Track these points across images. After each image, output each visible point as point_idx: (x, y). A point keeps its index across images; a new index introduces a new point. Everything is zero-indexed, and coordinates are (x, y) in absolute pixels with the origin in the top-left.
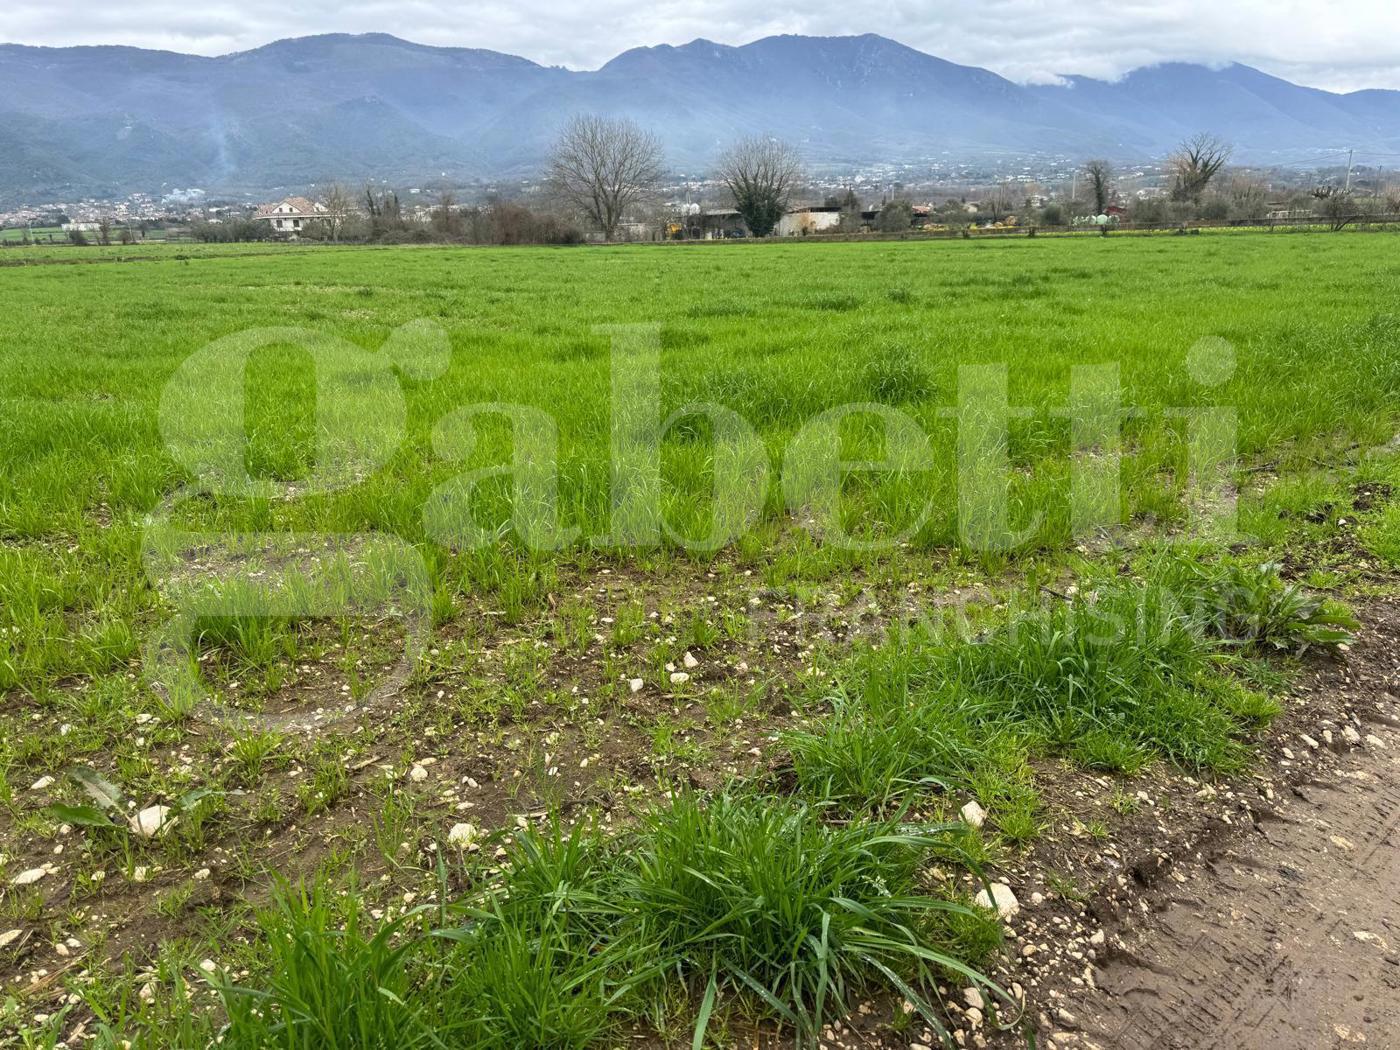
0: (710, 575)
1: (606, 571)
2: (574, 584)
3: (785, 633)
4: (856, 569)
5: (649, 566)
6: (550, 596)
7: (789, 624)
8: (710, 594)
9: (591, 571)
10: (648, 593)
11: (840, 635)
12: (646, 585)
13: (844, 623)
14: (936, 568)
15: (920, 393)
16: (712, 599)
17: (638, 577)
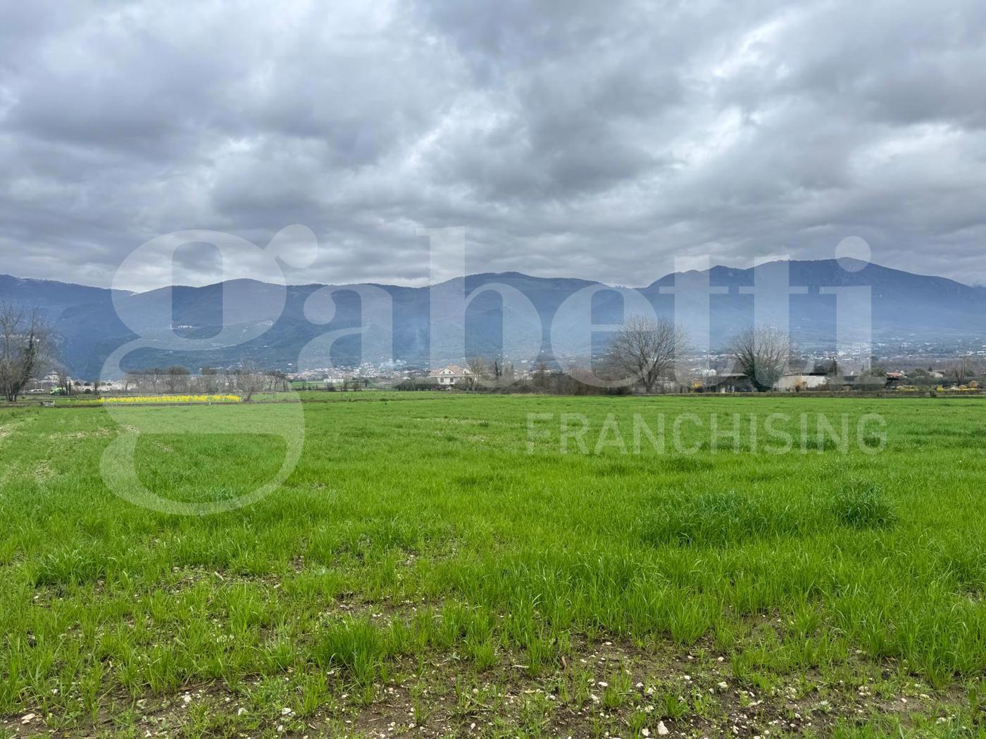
0: (690, 657)
1: (609, 643)
2: (583, 650)
3: (745, 717)
4: (813, 668)
5: (641, 644)
6: (563, 659)
7: (749, 709)
8: (687, 673)
9: (597, 642)
10: (638, 666)
11: (792, 725)
12: (637, 659)
13: (797, 715)
14: (885, 676)
16: (687, 677)
17: (632, 651)
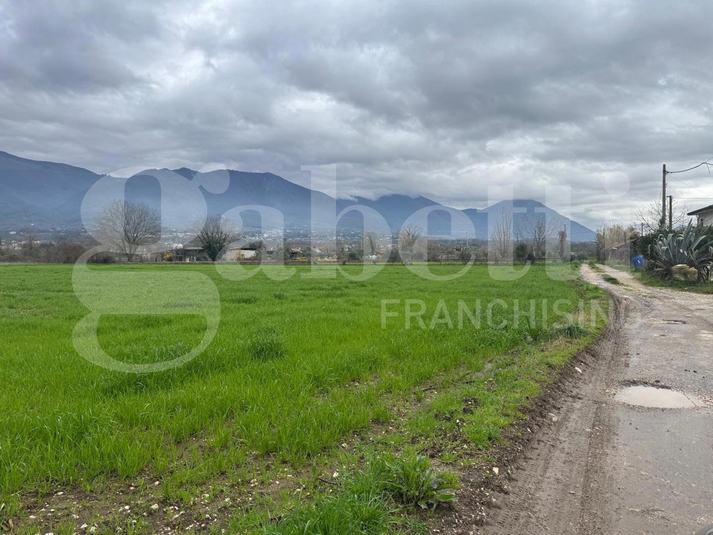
0: (132, 488)
1: (61, 493)
2: (31, 508)
3: (169, 529)
4: (223, 473)
5: (89, 488)
6: (10, 522)
7: (172, 522)
8: (127, 504)
9: (49, 495)
10: (85, 508)
11: (203, 525)
12: (84, 502)
13: (207, 516)
14: (268, 468)
15: (277, 353)
16: (127, 507)
17: (82, 495)
